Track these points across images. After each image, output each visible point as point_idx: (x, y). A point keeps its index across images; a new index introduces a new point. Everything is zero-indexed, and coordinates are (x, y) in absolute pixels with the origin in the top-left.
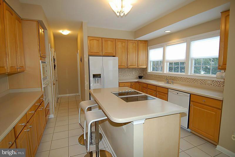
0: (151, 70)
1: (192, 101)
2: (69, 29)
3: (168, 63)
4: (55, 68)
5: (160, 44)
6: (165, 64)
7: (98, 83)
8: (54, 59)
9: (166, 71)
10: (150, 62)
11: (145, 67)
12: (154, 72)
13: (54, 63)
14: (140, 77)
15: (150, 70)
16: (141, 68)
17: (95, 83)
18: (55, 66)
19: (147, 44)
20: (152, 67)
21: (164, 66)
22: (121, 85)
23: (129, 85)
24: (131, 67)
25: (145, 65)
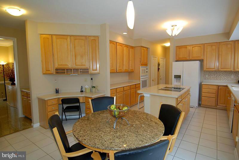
7: (179, 82)
18: (159, 69)
22: (204, 87)
23: (215, 88)
24: (224, 70)
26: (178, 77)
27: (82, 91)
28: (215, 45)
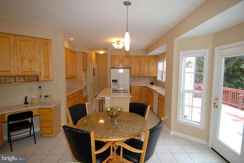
1: (159, 98)
2: (104, 51)
4: (94, 75)
6: (164, 74)
7: (116, 85)
8: (94, 70)
10: (159, 71)
11: (155, 76)
13: (94, 72)
16: (151, 77)
17: (114, 85)
18: (94, 74)
19: (156, 58)
22: (132, 88)
23: (139, 88)
24: (143, 75)
25: (155, 74)
26: (115, 81)
27: (26, 103)
28: (138, 58)
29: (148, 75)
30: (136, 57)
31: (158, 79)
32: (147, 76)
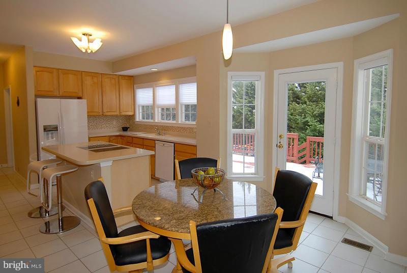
0: (141, 118)
1: (177, 151)
3: (160, 109)
5: (149, 84)
6: (156, 110)
9: (158, 119)
10: (139, 106)
11: (131, 113)
12: (144, 120)
14: (125, 129)
15: (139, 118)
16: (126, 116)
19: (132, 81)
20: (141, 114)
21: (154, 112)
24: (109, 114)
25: (132, 111)
26: (51, 129)
28: (96, 77)
29: (117, 113)
30: (93, 75)
31: (137, 120)
32: (117, 116)
